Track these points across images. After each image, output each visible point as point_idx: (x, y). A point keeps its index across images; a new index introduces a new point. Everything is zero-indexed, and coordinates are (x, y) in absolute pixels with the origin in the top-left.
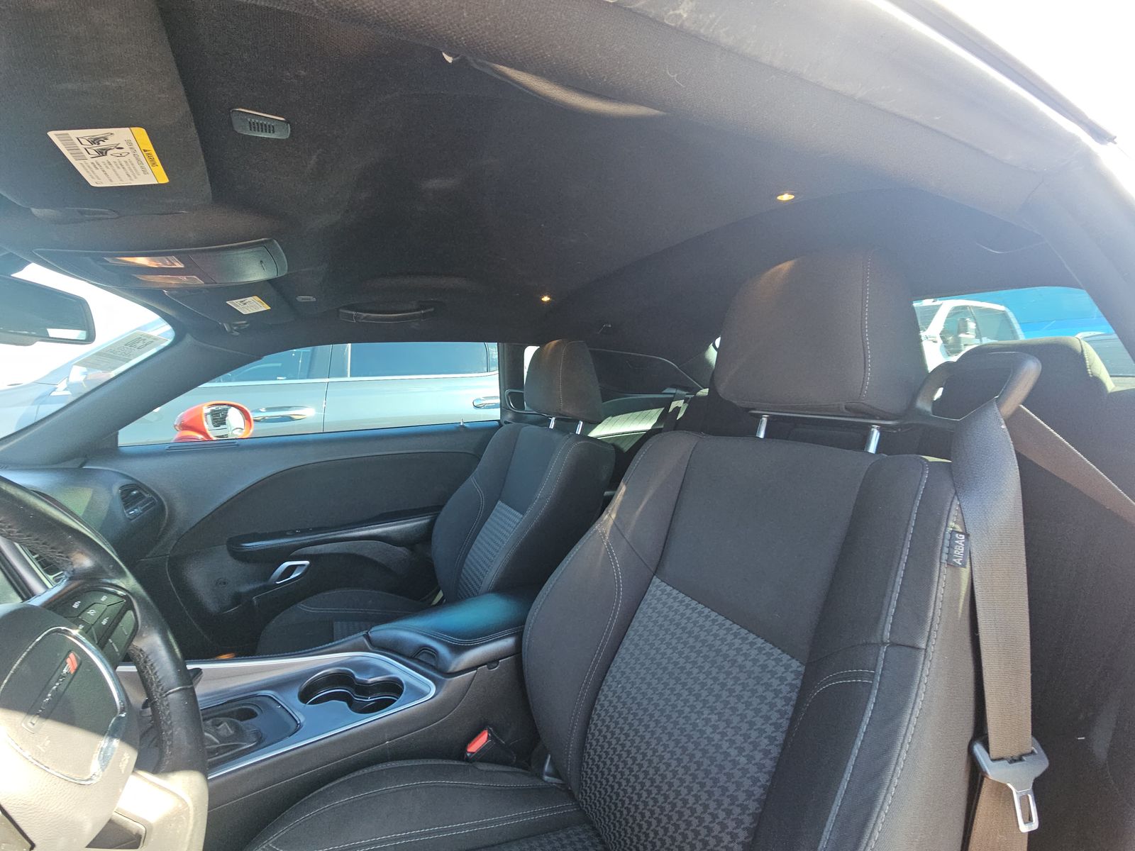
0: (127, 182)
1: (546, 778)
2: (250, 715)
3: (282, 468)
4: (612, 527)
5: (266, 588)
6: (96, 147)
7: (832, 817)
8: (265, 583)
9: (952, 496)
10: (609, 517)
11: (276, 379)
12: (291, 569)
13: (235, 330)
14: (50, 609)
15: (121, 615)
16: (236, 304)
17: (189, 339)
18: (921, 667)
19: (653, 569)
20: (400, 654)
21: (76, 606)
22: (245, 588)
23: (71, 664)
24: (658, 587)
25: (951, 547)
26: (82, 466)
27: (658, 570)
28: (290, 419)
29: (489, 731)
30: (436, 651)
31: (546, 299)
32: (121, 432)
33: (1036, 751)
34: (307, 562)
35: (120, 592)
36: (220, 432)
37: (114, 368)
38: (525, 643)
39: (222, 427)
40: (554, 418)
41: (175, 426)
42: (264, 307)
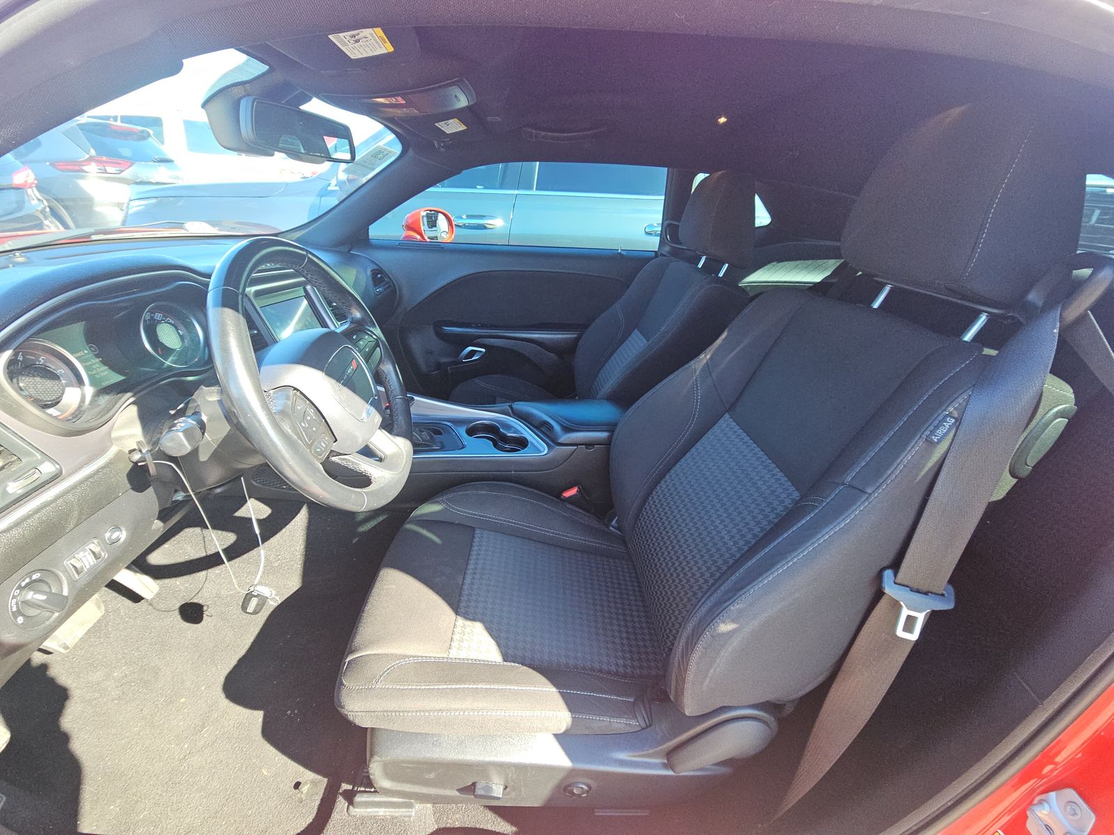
0: (370, 54)
1: (611, 528)
2: (438, 433)
3: (472, 271)
4: (704, 367)
5: (456, 363)
6: (353, 39)
7: (745, 567)
8: (455, 360)
9: (970, 385)
10: (705, 357)
11: (475, 188)
12: (473, 353)
13: (443, 147)
14: (344, 335)
15: (374, 349)
16: (441, 125)
17: (411, 153)
18: (859, 504)
19: (728, 406)
20: (530, 423)
21: (354, 337)
22: (444, 360)
23: (354, 365)
24: (725, 421)
25: (937, 427)
26: (350, 251)
27: (730, 409)
28: (484, 227)
29: (579, 488)
30: (552, 427)
31: (722, 120)
32: (371, 227)
33: (946, 595)
34: (483, 350)
35: (374, 337)
36: (432, 234)
37: (365, 175)
38: (614, 438)
39: (434, 229)
40: (705, 257)
41: (403, 226)
42: (463, 128)
